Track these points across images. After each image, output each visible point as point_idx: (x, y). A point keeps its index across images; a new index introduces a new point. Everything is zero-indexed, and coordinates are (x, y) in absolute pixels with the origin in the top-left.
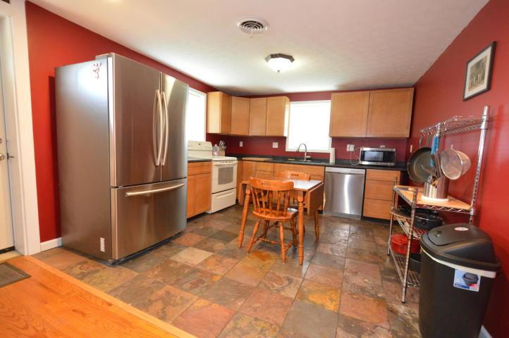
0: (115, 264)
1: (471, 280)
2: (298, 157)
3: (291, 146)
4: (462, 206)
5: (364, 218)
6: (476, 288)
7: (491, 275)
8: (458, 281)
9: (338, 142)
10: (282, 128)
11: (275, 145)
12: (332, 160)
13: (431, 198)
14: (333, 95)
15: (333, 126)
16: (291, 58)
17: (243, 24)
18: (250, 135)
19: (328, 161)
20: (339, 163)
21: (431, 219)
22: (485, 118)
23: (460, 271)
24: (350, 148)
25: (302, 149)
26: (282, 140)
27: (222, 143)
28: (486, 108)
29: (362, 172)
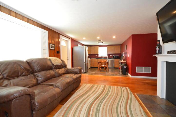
0: (85, 73)
1: (125, 67)
2: (101, 58)
3: (100, 56)
4: (125, 62)
5: (114, 68)
6: (125, 68)
7: (126, 66)
8: (124, 67)
9: (109, 55)
10: (98, 52)
11: (96, 56)
12: (108, 58)
13: (122, 61)
14: (107, 46)
15: (108, 52)
18: (91, 54)
19: (107, 58)
21: (122, 63)
22: (126, 52)
23: (124, 66)
24: (111, 56)
25: (102, 56)
26: (98, 55)
29: (114, 60)
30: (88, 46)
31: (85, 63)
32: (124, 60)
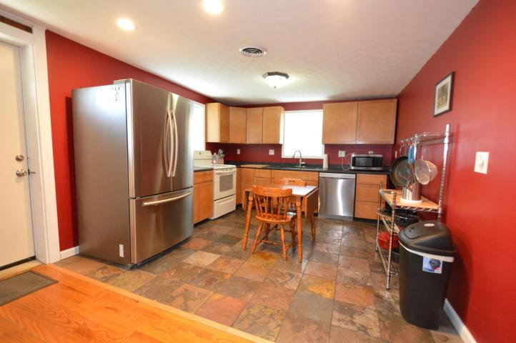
0: (134, 267)
1: (435, 264)
2: (292, 164)
3: (287, 153)
5: (355, 219)
6: (439, 271)
7: (450, 259)
8: (426, 266)
9: (330, 148)
10: (278, 137)
11: (272, 152)
12: (325, 166)
13: (408, 200)
14: (324, 105)
15: (326, 133)
16: (286, 76)
17: (244, 50)
18: (248, 143)
19: (321, 166)
20: (332, 168)
21: (408, 217)
22: (447, 134)
23: (427, 258)
24: (342, 154)
25: (297, 156)
26: (278, 147)
27: (220, 151)
28: (448, 126)
29: (353, 176)
30: (226, 104)
31: (133, 203)
32: (421, 193)
